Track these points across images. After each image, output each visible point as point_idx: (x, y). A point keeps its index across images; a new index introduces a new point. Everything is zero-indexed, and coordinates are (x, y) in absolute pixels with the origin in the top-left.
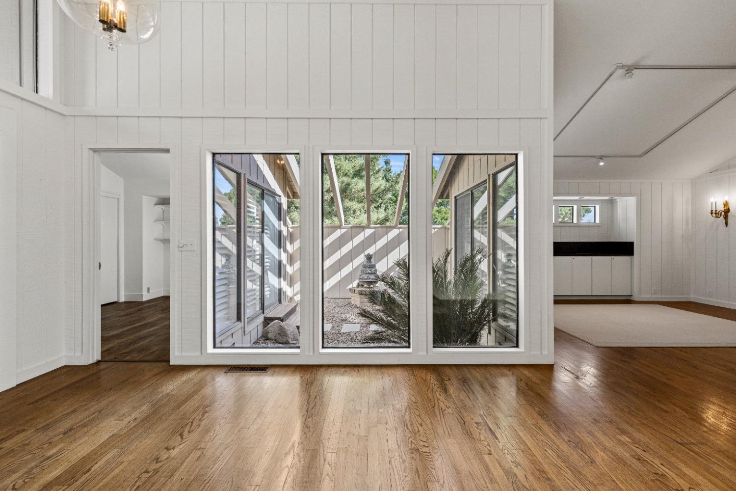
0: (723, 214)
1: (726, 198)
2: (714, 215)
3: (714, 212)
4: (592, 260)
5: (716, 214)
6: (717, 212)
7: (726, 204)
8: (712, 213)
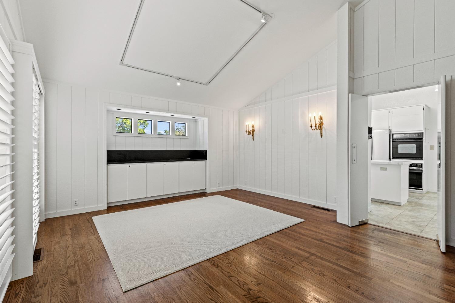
0: (252, 133)
1: (253, 123)
2: (248, 133)
3: (248, 131)
4: (179, 164)
5: (248, 132)
6: (249, 131)
7: (253, 126)
8: (247, 132)
